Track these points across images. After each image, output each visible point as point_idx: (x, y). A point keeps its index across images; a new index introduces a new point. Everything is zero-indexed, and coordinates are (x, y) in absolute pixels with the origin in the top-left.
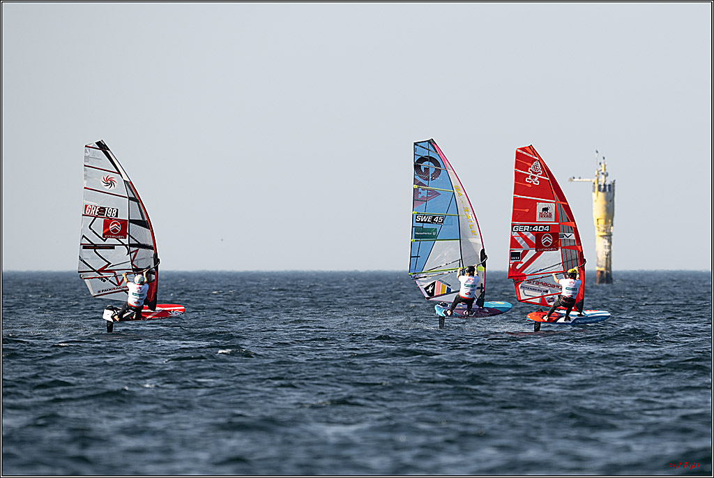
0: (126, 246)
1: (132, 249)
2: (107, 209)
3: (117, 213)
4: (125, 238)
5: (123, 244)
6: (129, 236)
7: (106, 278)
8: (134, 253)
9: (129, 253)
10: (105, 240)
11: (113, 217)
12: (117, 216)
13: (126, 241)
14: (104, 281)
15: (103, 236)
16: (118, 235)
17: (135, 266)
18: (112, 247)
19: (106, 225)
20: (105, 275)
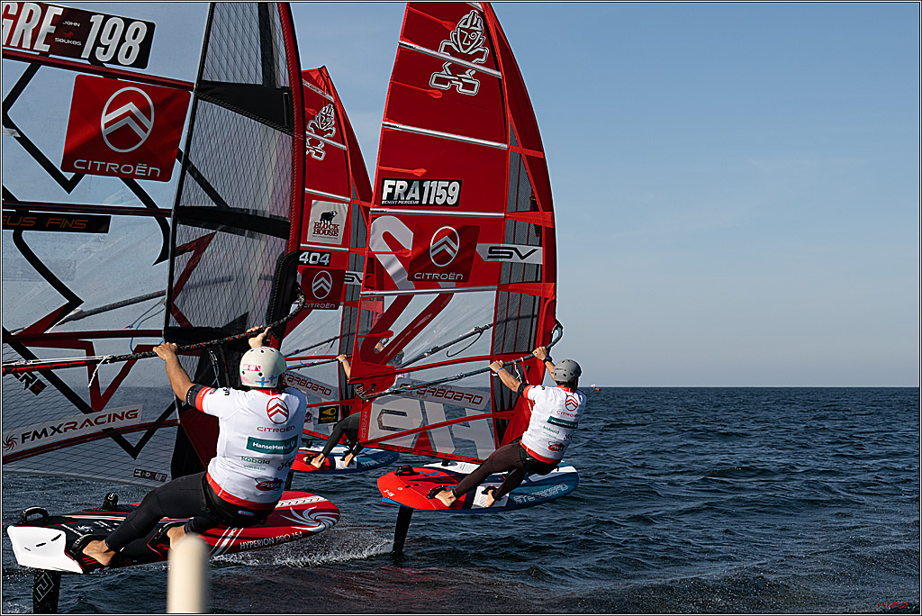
0: (160, 215)
1: (187, 233)
2: (96, 21)
3: (146, 46)
4: (166, 177)
5: (151, 209)
6: (187, 165)
7: (47, 370)
8: (189, 255)
9: (170, 252)
10: (69, 186)
11: (125, 63)
12: (142, 61)
13: (163, 193)
14: (38, 388)
15: (67, 165)
16: (134, 159)
17: (181, 318)
18: (94, 221)
19: (86, 103)
20: (45, 355)
